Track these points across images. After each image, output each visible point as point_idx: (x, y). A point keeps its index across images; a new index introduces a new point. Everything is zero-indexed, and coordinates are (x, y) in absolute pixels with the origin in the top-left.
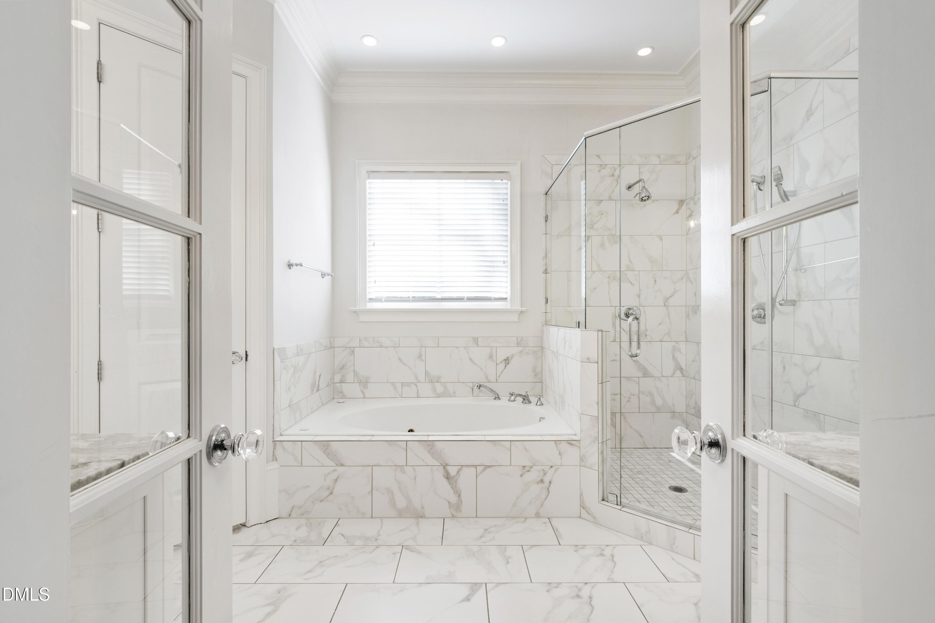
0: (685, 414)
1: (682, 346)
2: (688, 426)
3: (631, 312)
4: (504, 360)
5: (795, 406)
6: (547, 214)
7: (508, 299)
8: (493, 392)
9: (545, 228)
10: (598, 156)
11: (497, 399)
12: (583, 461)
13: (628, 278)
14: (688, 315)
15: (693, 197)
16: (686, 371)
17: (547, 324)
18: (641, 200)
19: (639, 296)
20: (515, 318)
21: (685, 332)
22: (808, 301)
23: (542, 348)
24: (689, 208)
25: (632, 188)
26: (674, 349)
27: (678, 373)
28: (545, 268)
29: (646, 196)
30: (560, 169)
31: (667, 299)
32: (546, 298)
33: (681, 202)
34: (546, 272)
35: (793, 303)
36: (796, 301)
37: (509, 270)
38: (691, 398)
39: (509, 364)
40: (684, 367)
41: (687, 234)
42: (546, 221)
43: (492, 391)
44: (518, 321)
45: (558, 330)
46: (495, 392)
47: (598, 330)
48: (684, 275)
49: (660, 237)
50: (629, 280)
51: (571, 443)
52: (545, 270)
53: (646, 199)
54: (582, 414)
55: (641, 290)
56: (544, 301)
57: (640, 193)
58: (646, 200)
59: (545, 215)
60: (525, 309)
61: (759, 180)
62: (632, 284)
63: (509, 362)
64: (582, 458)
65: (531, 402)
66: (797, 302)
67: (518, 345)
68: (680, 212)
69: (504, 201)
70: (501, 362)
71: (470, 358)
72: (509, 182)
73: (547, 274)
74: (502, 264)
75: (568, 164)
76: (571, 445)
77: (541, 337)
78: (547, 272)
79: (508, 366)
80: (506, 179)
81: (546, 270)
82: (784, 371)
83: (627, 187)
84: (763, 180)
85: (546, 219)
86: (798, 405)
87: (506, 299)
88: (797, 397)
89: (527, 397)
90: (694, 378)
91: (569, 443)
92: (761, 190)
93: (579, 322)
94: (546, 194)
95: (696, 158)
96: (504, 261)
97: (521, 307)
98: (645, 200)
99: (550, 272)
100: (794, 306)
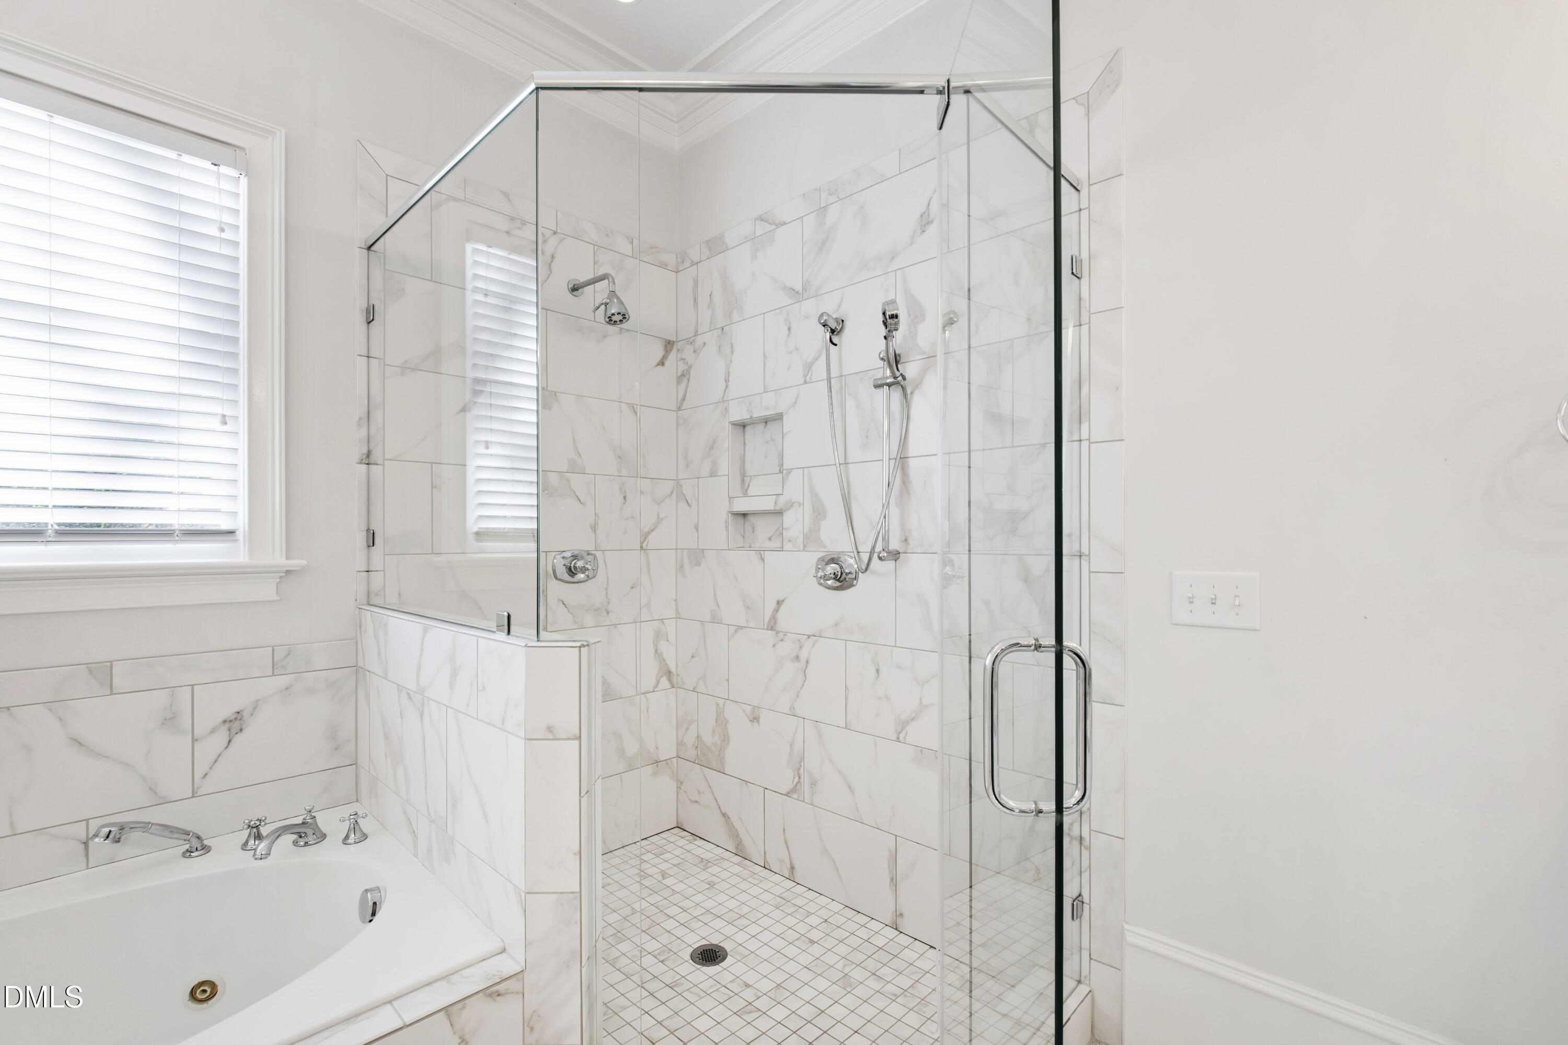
0: (675, 760)
1: (670, 626)
2: (682, 783)
3: (580, 564)
4: (225, 722)
5: (898, 740)
6: (371, 302)
7: (240, 535)
8: (176, 835)
9: (364, 340)
10: (507, 196)
11: (196, 854)
12: (532, 1029)
13: (572, 490)
14: (682, 567)
15: (692, 339)
16: (678, 675)
17: (372, 603)
18: (607, 320)
19: (594, 529)
20: (266, 590)
21: (675, 600)
22: (922, 553)
23: (358, 670)
24: (682, 359)
25: (580, 290)
26: (659, 636)
27: (664, 682)
28: (365, 450)
29: (619, 313)
30: (413, 195)
31: (645, 536)
32: (368, 530)
33: (669, 345)
34: (367, 459)
35: (895, 556)
36: (899, 553)
37: (242, 445)
38: (687, 729)
39: (245, 732)
40: (673, 669)
41: (679, 409)
42: (369, 323)
43: (170, 830)
44: (279, 598)
45: (426, 629)
46: (187, 833)
47: (578, 644)
48: (674, 488)
49: (633, 407)
50: (575, 493)
51: (497, 991)
52: (365, 456)
53: (618, 320)
54: (529, 893)
55: (598, 517)
56: (360, 538)
57: (606, 304)
58: (618, 322)
59: (365, 305)
60: (303, 562)
61: (833, 325)
62: (581, 503)
63: (244, 727)
64: (529, 1023)
65: (324, 836)
66: (901, 554)
67: (276, 668)
68: (667, 363)
69: (223, 230)
70: (213, 731)
71: (72, 739)
72: (244, 181)
73: (371, 466)
74: (215, 424)
75: (436, 188)
76: (499, 998)
77: (352, 639)
78: (372, 462)
79: (239, 740)
80: (234, 165)
81: (369, 454)
82: (877, 678)
83: (571, 286)
84: (840, 326)
85: (367, 317)
86: (905, 738)
87: (231, 532)
88: (902, 725)
89: (311, 824)
90: (694, 691)
91: (490, 995)
92: (836, 345)
93: (509, 617)
94: (369, 248)
95: (697, 263)
96: (224, 416)
97: (287, 558)
98: (615, 322)
99: (380, 462)
100: (896, 561)
